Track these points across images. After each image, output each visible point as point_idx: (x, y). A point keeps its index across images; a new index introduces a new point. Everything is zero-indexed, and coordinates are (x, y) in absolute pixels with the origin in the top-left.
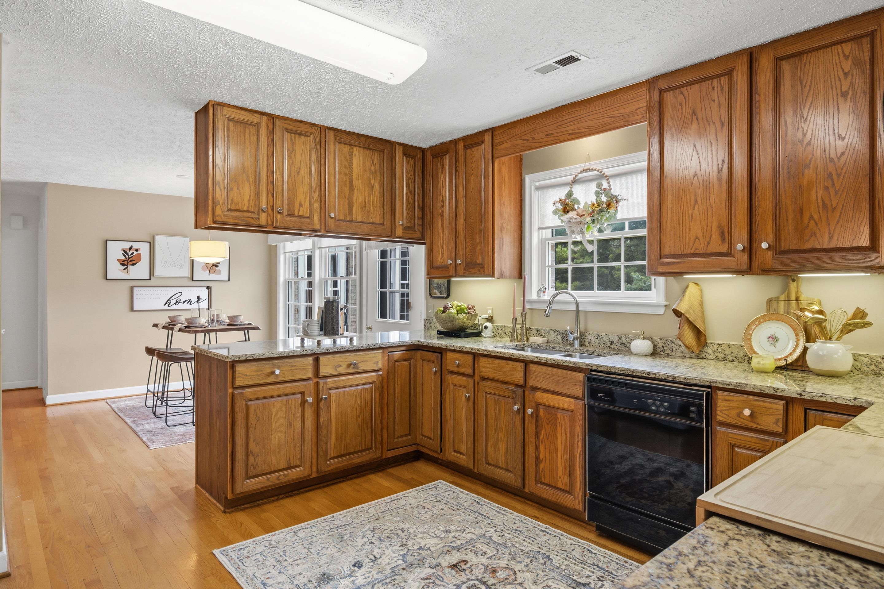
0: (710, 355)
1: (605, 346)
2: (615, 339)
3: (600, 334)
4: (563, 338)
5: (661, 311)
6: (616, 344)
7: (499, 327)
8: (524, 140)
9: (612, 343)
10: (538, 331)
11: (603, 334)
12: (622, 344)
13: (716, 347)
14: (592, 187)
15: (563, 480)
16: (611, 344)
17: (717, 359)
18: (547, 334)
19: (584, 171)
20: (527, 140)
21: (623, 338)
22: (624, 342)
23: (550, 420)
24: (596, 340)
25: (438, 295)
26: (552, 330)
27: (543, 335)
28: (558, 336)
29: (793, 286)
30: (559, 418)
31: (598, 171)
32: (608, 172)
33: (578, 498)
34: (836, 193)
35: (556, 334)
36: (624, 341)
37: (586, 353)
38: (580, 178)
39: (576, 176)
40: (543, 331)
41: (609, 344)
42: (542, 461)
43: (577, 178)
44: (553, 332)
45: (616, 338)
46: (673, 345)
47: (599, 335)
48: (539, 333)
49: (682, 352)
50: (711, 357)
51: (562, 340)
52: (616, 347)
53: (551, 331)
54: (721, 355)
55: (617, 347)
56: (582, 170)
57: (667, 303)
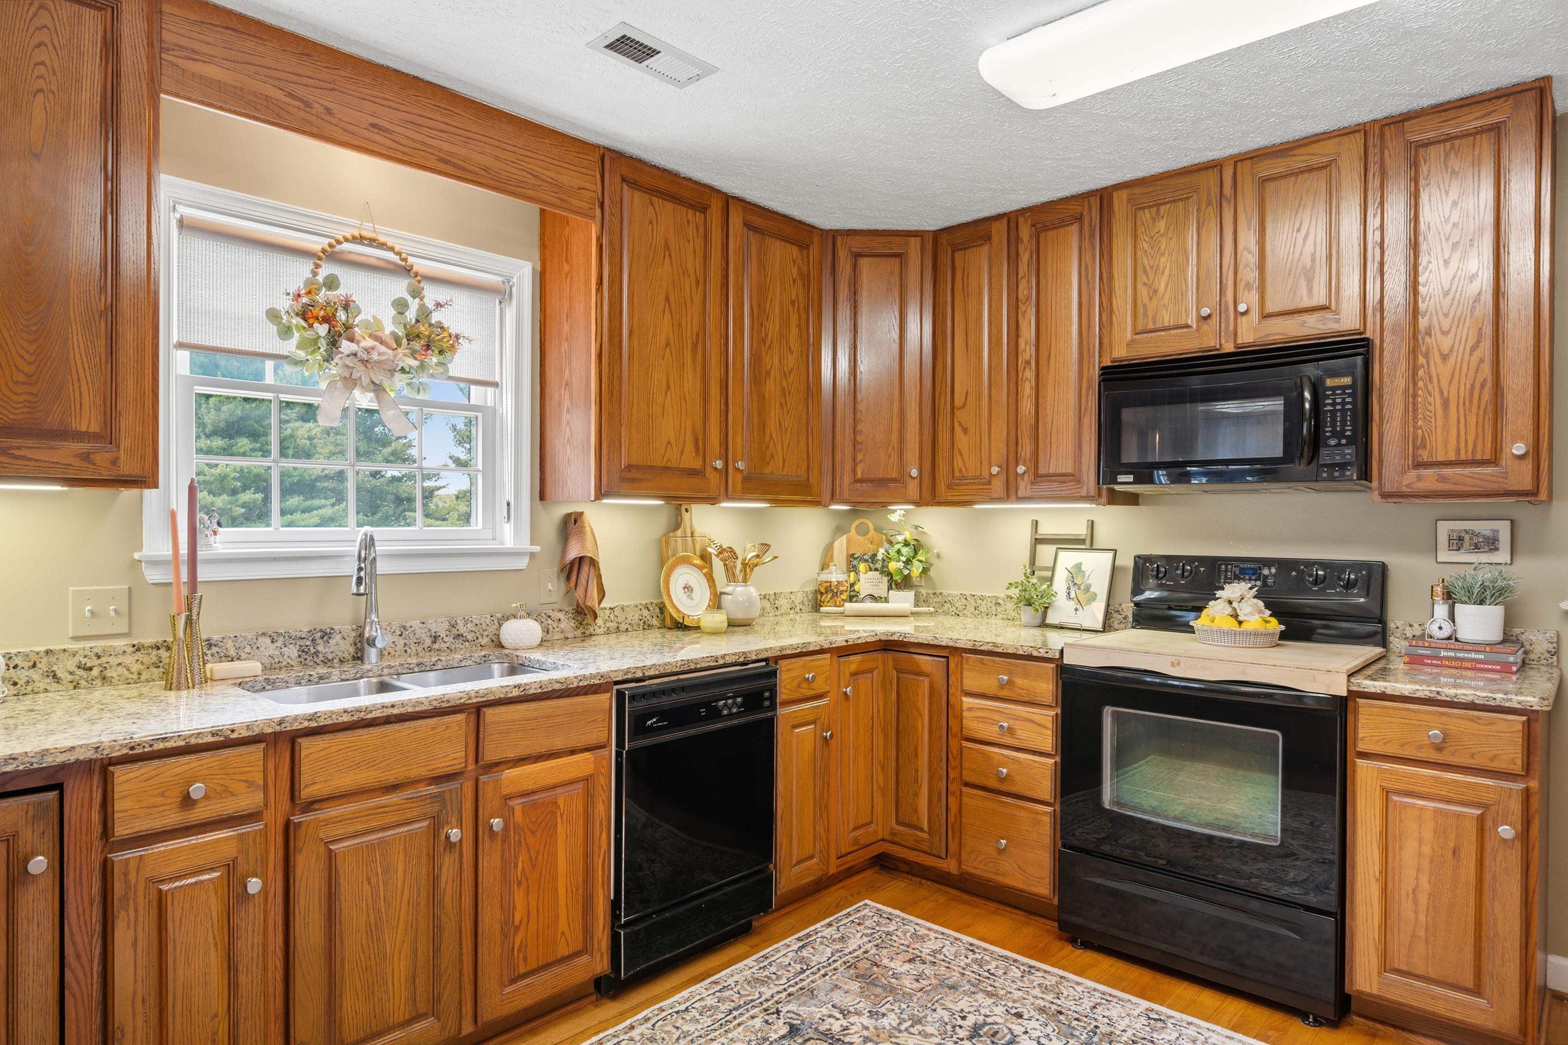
0: (600, 627)
1: (419, 649)
2: (440, 627)
3: (408, 625)
4: (303, 651)
5: (523, 563)
6: (446, 639)
7: (17, 661)
8: (291, 96)
10: (210, 646)
11: (416, 623)
12: (459, 636)
13: (607, 612)
14: (399, 287)
15: (569, 938)
16: (434, 642)
17: (608, 632)
18: (248, 649)
19: (359, 240)
20: (307, 104)
21: (461, 624)
22: (461, 631)
23: (539, 821)
24: (396, 639)
26: (264, 634)
27: (232, 652)
28: (285, 649)
29: (686, 516)
30: (562, 806)
31: (399, 254)
32: (419, 265)
33: (599, 949)
34: (788, 411)
35: (279, 644)
36: (462, 629)
37: (416, 669)
38: (342, 252)
39: (339, 242)
40: (230, 644)
41: (428, 642)
42: (517, 929)
43: (338, 248)
44: (268, 641)
45: (446, 625)
46: (550, 621)
47: (404, 627)
48: (214, 650)
49: (562, 632)
50: (601, 631)
51: (300, 656)
52: (444, 646)
53: (261, 639)
54: (614, 625)
55: (447, 645)
56: (357, 234)
57: (537, 549)
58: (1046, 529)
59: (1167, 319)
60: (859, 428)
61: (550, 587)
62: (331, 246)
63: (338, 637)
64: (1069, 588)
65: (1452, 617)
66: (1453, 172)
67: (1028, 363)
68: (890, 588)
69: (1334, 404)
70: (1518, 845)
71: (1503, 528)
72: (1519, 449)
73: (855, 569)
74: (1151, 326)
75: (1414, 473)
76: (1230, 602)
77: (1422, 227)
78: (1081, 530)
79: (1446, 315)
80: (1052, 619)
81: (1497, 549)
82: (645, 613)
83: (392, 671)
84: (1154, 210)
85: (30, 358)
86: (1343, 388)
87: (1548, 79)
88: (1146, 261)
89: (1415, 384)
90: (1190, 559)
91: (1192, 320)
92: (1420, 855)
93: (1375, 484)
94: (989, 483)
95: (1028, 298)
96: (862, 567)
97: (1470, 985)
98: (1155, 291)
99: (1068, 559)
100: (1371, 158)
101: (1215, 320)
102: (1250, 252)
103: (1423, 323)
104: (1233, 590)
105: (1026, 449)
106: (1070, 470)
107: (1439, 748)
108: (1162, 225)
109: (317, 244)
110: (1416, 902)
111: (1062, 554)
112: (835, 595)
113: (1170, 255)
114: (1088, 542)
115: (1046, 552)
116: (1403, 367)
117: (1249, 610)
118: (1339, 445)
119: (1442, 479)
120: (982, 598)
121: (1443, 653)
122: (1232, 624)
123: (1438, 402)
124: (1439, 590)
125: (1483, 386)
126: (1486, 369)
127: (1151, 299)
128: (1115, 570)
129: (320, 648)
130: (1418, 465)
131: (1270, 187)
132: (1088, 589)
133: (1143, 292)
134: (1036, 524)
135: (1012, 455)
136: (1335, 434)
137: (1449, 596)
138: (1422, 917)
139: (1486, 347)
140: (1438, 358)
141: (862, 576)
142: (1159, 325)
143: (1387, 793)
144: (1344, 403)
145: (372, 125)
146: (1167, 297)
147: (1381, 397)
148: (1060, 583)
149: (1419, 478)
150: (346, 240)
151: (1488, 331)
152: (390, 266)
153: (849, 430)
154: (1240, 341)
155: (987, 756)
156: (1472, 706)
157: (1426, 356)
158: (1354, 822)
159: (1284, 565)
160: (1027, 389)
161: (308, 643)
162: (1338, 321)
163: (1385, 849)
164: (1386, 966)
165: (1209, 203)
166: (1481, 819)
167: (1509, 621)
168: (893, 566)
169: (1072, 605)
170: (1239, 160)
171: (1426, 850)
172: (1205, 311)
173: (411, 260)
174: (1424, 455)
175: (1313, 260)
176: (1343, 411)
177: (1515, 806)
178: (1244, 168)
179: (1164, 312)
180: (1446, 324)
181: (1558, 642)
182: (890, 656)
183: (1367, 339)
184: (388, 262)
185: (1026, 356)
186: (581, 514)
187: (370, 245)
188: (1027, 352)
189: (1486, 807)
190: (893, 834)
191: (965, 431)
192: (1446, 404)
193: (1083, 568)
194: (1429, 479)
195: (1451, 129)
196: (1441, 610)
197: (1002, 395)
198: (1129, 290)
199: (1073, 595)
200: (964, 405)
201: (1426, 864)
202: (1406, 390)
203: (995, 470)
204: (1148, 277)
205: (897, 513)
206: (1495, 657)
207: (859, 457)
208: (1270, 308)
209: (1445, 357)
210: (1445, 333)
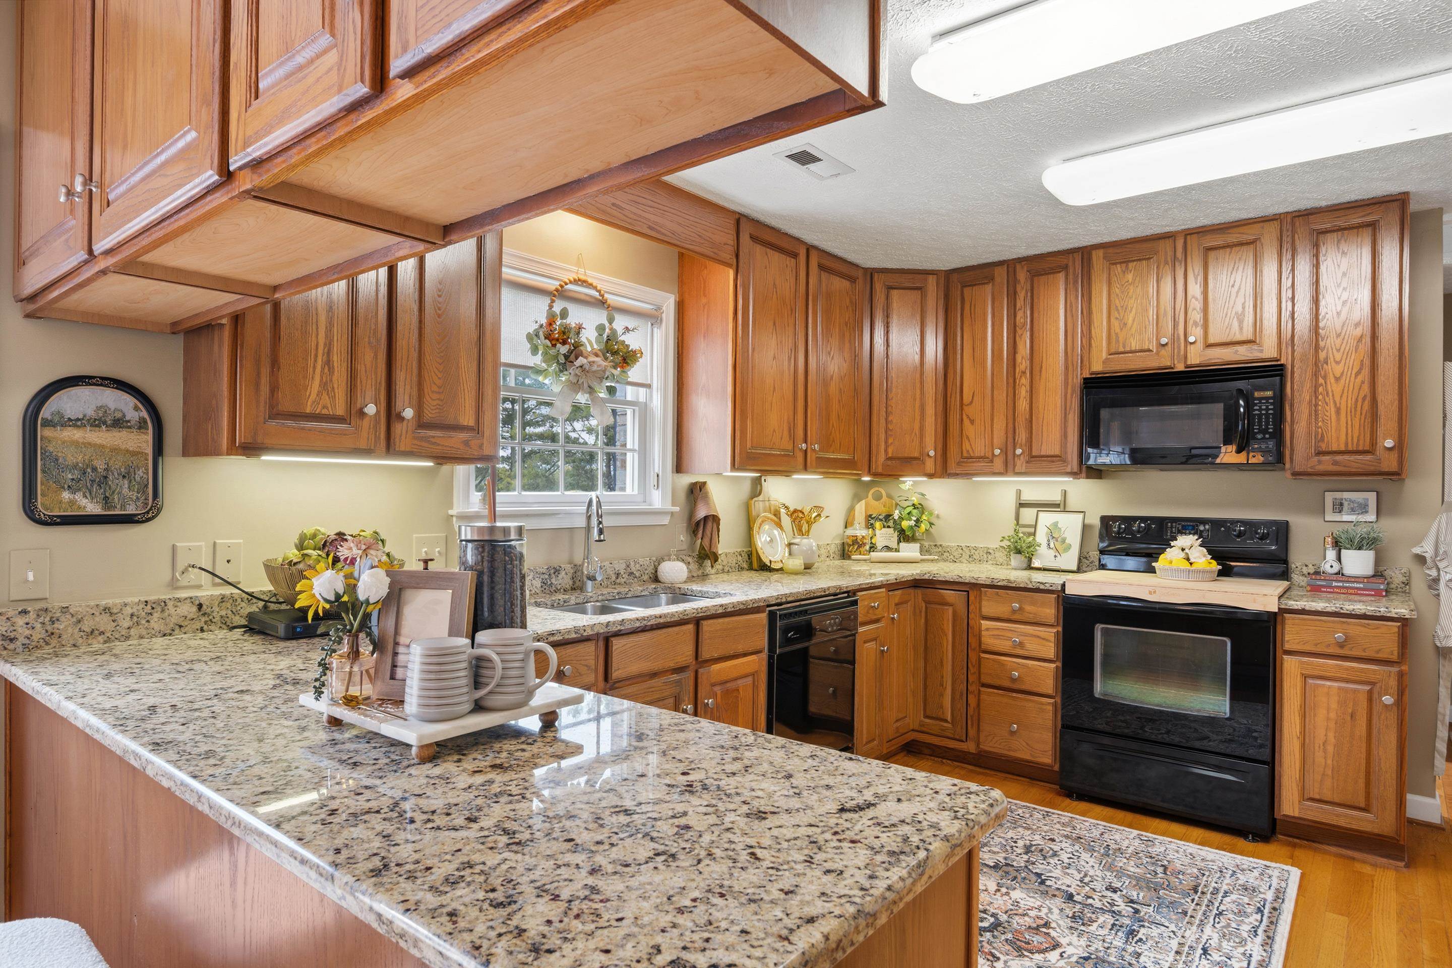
0: (712, 569)
2: (620, 567)
3: (602, 565)
4: (544, 582)
5: (666, 520)
6: (624, 576)
9: (618, 575)
11: (607, 564)
12: (631, 573)
14: (601, 317)
16: (617, 578)
17: (718, 573)
21: (632, 564)
23: (730, 702)
25: (92, 508)
28: (534, 581)
29: (764, 485)
30: (741, 693)
31: (599, 291)
32: (611, 299)
34: (843, 406)
35: (530, 577)
36: (633, 569)
39: (566, 284)
41: (614, 578)
43: (566, 287)
45: (624, 566)
49: (690, 572)
50: (713, 571)
51: (542, 587)
52: (623, 581)
54: (721, 567)
55: (625, 580)
56: (576, 277)
57: (677, 509)
58: (1027, 496)
59: (1134, 345)
60: (890, 418)
61: (682, 538)
62: (562, 286)
63: (563, 573)
64: (1049, 541)
65: (1339, 559)
66: (1343, 253)
67: (1024, 373)
68: (899, 541)
69: (1260, 410)
70: (1395, 709)
71: (1372, 497)
72: (1389, 443)
73: (872, 526)
74: (1121, 349)
75: (1316, 459)
76: (1183, 550)
77: (1322, 289)
78: (1057, 497)
79: (1338, 350)
80: (1036, 563)
81: (1367, 512)
82: (740, 558)
83: (604, 598)
84: (1124, 265)
85: (439, 375)
86: (1267, 398)
87: (1406, 194)
88: (1117, 301)
89: (1317, 398)
90: (1143, 519)
91: (1153, 346)
92: (1328, 719)
93: (1288, 466)
94: (992, 461)
95: (1025, 324)
96: (878, 525)
97: (1362, 805)
98: (1125, 324)
99: (1046, 519)
100: (1284, 238)
101: (1169, 347)
102: (1197, 299)
103: (1322, 355)
104: (1185, 541)
105: (1022, 436)
106: (1057, 452)
107: (1341, 645)
108: (1130, 277)
109: (552, 285)
110: (1325, 751)
111: (1041, 515)
112: (860, 546)
113: (1136, 299)
114: (1062, 506)
115: (1028, 515)
116: (1308, 385)
117: (1197, 554)
118: (1264, 438)
119: (1335, 463)
120: (976, 549)
121: (1334, 584)
122: (1186, 565)
123: (1333, 410)
124: (1329, 540)
125: (1364, 399)
126: (1366, 389)
127: (1121, 329)
128: (1086, 528)
129: (553, 581)
130: (1319, 453)
131: (1212, 255)
132: (1064, 541)
133: (1115, 324)
134: (1019, 493)
135: (1010, 440)
136: (1260, 432)
137: (1337, 545)
138: (1329, 762)
139: (1366, 371)
140: (1333, 380)
141: (878, 532)
142: (1128, 349)
143: (1305, 677)
144: (1267, 409)
145: (613, 204)
146: (1134, 330)
147: (1292, 406)
148: (1041, 537)
149: (1320, 462)
150: (571, 282)
151: (1367, 362)
152: (593, 300)
153: (883, 421)
154: (1189, 363)
155: (1002, 664)
156: (1364, 617)
157: (1325, 378)
158: (1282, 699)
159: (1216, 523)
160: (1023, 392)
161: (547, 577)
162: (1262, 351)
163: (1304, 716)
164: (1306, 797)
165: (1166, 263)
166: (1370, 692)
167: (1378, 561)
168: (905, 524)
169: (1052, 553)
170: (1188, 233)
171: (1333, 715)
172: (1164, 341)
173: (606, 296)
174: (1323, 447)
175: (1244, 308)
176: (1267, 415)
177: (1393, 683)
178: (1193, 241)
179: (1132, 339)
180: (1338, 356)
181: (1409, 576)
182: (919, 591)
183: (1282, 365)
184: (591, 296)
185: (1023, 367)
186: (704, 483)
187: (582, 285)
188: (1023, 363)
189: (1373, 684)
190: (922, 725)
191: (972, 422)
192: (1338, 411)
193: (1059, 526)
194: (1326, 462)
195: (1341, 223)
196: (1331, 554)
197: (1001, 396)
198: (1105, 323)
199: (1052, 545)
200: (971, 402)
201: (1332, 725)
202: (1310, 401)
203: (997, 452)
204: (1119, 313)
205: (908, 483)
206: (1370, 586)
207: (890, 441)
208: (1212, 340)
209: (1337, 379)
210: (1338, 363)
